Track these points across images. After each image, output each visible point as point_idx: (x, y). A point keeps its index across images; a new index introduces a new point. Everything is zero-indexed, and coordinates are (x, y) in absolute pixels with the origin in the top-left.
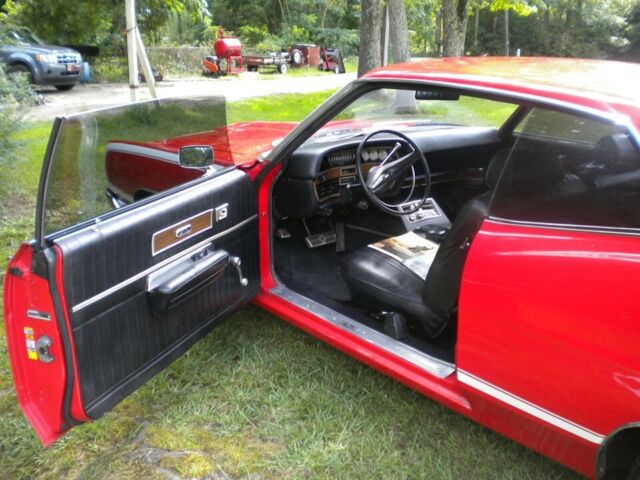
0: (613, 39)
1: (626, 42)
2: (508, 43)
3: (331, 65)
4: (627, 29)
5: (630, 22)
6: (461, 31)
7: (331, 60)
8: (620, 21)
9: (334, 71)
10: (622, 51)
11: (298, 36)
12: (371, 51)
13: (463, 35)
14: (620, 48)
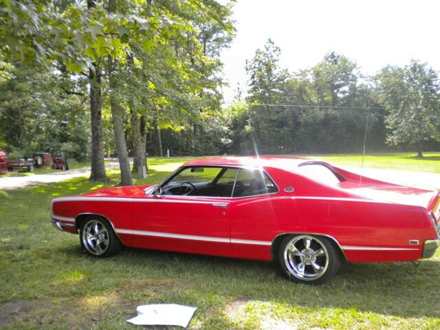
0: (223, 140)
1: (230, 141)
2: (161, 146)
3: (60, 165)
4: (230, 133)
5: (231, 129)
6: (143, 142)
7: (60, 162)
8: (226, 128)
9: (62, 169)
10: (228, 147)
11: (34, 148)
12: (99, 155)
13: (144, 144)
14: (227, 144)
